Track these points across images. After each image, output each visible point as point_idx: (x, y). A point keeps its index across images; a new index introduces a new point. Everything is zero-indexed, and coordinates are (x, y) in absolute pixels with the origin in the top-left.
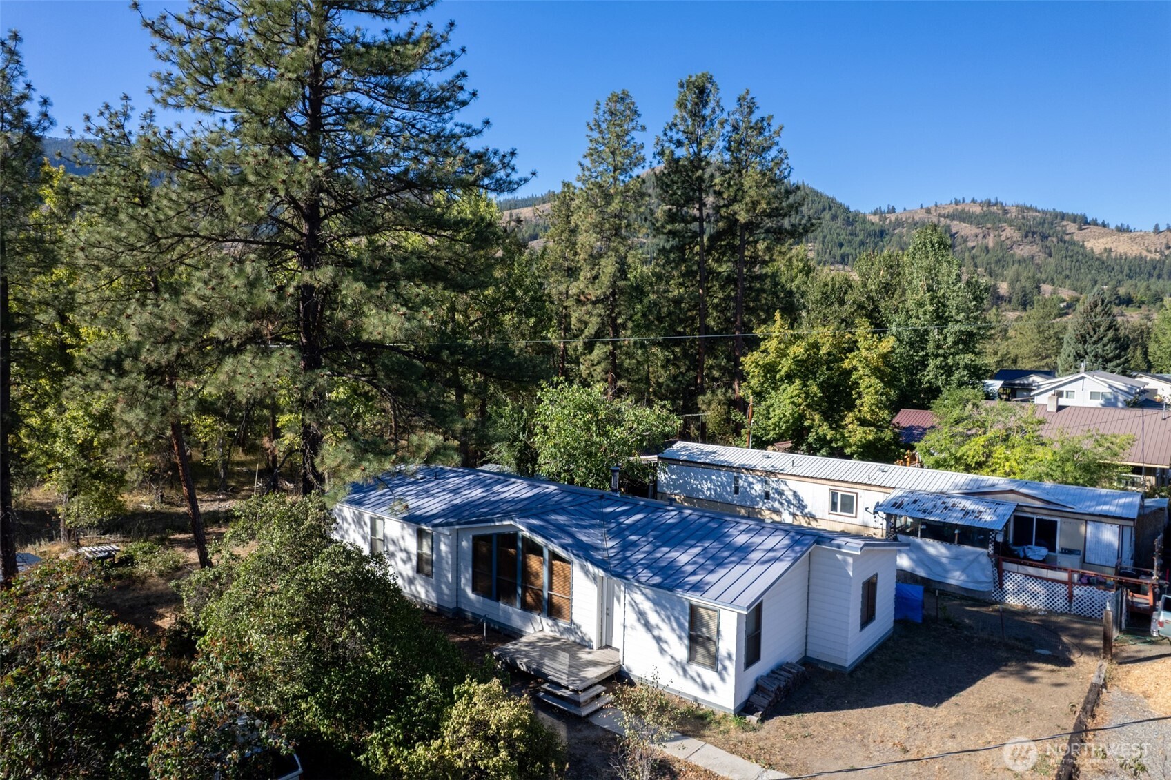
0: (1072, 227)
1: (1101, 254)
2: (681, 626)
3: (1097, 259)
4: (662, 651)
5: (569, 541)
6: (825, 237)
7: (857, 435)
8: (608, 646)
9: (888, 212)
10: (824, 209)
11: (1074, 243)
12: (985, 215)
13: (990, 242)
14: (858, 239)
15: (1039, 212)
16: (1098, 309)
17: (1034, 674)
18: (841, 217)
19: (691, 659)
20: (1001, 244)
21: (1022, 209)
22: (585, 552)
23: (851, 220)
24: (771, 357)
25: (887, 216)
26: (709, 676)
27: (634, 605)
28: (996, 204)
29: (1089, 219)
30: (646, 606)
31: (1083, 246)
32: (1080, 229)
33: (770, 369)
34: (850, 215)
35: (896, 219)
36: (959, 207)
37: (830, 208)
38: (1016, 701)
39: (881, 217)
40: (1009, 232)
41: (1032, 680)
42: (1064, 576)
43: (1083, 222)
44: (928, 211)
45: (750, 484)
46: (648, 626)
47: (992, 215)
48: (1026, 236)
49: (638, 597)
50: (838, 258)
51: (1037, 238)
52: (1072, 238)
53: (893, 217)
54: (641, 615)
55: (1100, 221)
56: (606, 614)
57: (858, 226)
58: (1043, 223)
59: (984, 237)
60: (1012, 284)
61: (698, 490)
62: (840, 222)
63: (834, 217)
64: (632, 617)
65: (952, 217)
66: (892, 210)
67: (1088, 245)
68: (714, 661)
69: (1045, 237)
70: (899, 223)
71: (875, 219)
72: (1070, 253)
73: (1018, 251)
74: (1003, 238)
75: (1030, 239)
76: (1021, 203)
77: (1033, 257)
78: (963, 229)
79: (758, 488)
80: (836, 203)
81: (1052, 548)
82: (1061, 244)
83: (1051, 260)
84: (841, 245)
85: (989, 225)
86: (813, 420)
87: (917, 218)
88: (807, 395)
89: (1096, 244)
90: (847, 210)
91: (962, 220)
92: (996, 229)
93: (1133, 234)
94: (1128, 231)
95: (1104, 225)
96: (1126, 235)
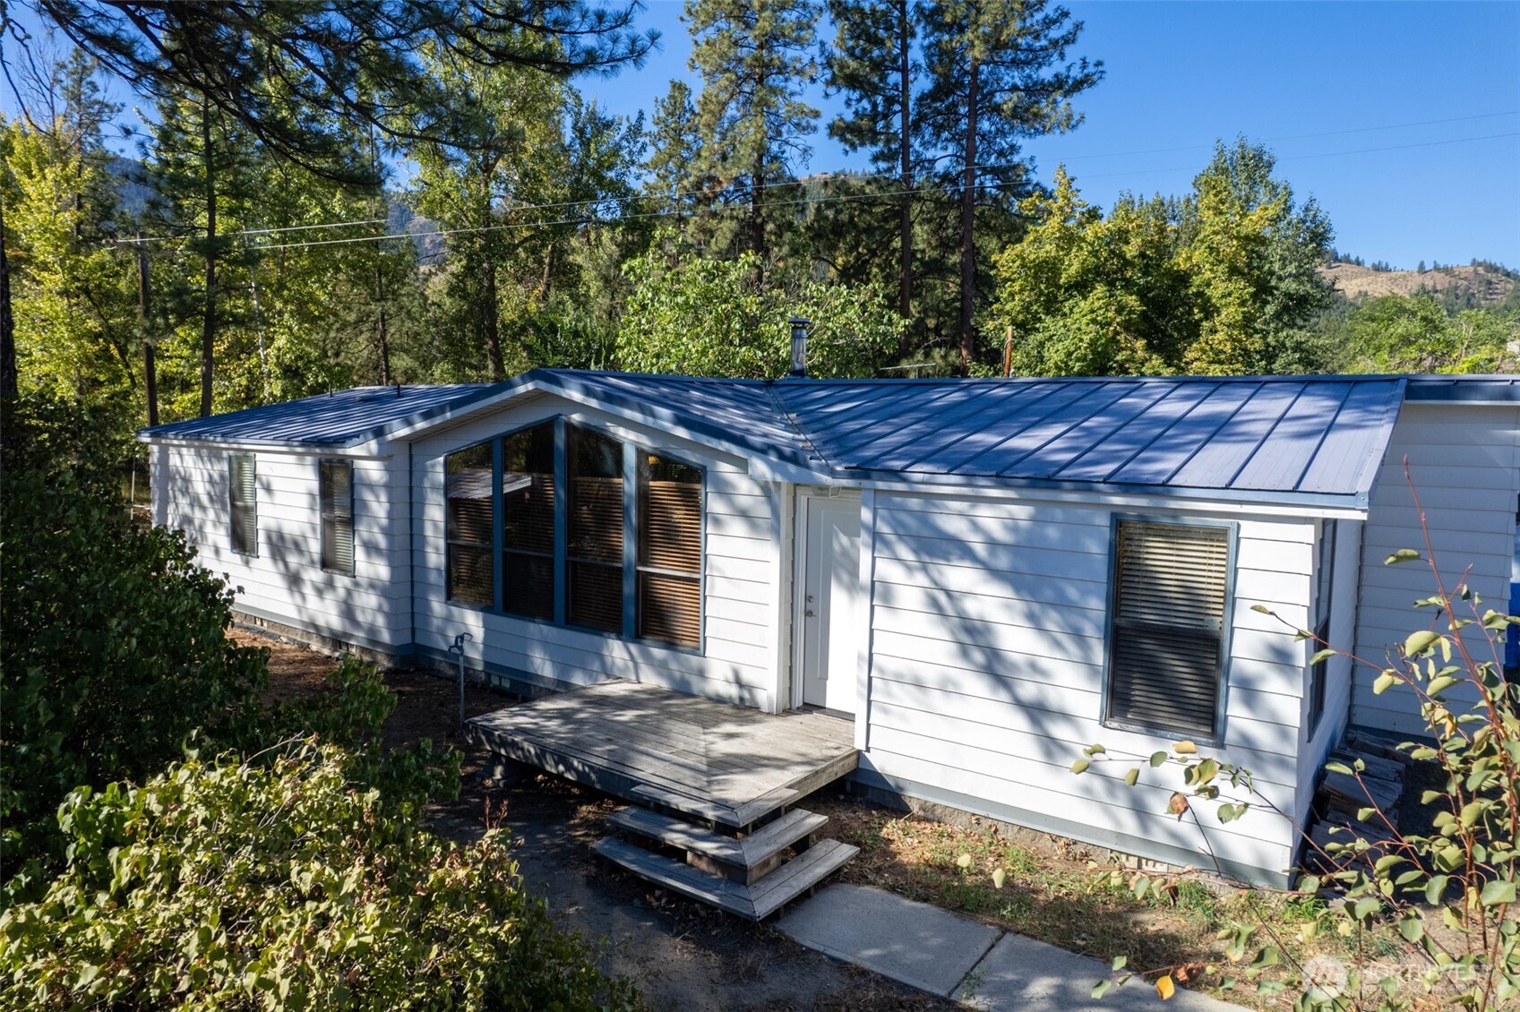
1: (1356, 298)
24: (1050, 249)
29: (1340, 255)
31: (1333, 288)
32: (1330, 267)
33: (1046, 270)
55: (1353, 258)
67: (1340, 286)
86: (1134, 351)
89: (1349, 286)
93: (1393, 274)
94: (1387, 270)
95: (1358, 263)
96: (1384, 276)
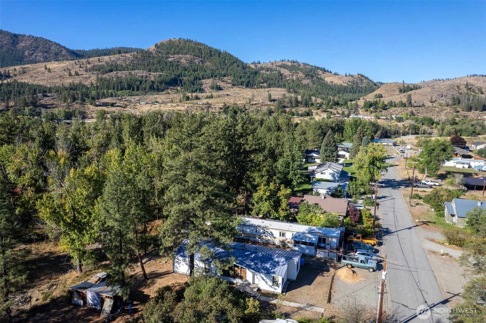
0: (321, 72)
1: (330, 83)
2: (271, 279)
3: (329, 86)
4: (267, 284)
5: (245, 265)
6: (235, 74)
7: (282, 214)
8: (254, 284)
9: (258, 64)
10: (234, 62)
11: (321, 79)
12: (292, 66)
13: (294, 78)
14: (247, 75)
15: (310, 66)
16: (331, 136)
17: (324, 274)
18: (241, 66)
19: (273, 285)
20: (298, 79)
21: (305, 64)
22: (249, 267)
23: (245, 67)
24: (261, 195)
25: (258, 65)
26: (276, 287)
27: (261, 276)
28: (296, 62)
29: (326, 70)
30: (263, 276)
31: (324, 80)
32: (323, 73)
34: (244, 65)
35: (261, 67)
36: (283, 63)
37: (236, 62)
38: (322, 281)
39: (255, 65)
40: (301, 74)
41: (324, 276)
42: (327, 251)
43: (324, 71)
44: (272, 64)
45: (260, 230)
46: (264, 280)
47: (294, 67)
48: (306, 76)
49: (262, 275)
50: (240, 83)
51: (310, 77)
52: (321, 77)
53: (259, 66)
54: (262, 278)
55: (329, 71)
56: (254, 278)
57: (247, 70)
58: (311, 71)
59: (292, 76)
60: (302, 97)
61: (246, 231)
62: (240, 68)
63: (238, 66)
64: (260, 278)
65: (281, 66)
66: (259, 63)
67: (326, 79)
68: (277, 285)
69: (312, 77)
70: (262, 68)
71: (253, 66)
72: (320, 83)
73: (304, 82)
74: (299, 77)
75: (307, 77)
76: (304, 62)
77: (308, 84)
78: (285, 72)
79: (261, 231)
80: (239, 60)
81: (325, 243)
82: (317, 80)
83: (314, 85)
84: (241, 78)
85: (294, 71)
86: (272, 212)
87: (268, 67)
88: (271, 204)
89: (328, 79)
90: (243, 63)
91: (284, 68)
92: (296, 73)
93: (339, 76)
94: (338, 75)
95: (331, 72)
96: (337, 76)
